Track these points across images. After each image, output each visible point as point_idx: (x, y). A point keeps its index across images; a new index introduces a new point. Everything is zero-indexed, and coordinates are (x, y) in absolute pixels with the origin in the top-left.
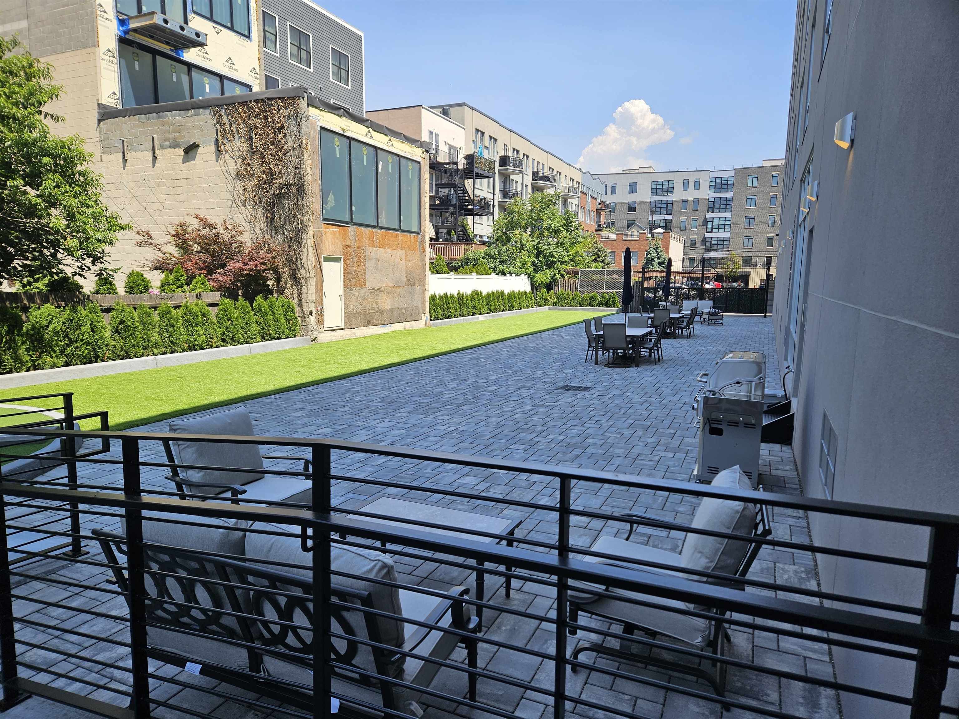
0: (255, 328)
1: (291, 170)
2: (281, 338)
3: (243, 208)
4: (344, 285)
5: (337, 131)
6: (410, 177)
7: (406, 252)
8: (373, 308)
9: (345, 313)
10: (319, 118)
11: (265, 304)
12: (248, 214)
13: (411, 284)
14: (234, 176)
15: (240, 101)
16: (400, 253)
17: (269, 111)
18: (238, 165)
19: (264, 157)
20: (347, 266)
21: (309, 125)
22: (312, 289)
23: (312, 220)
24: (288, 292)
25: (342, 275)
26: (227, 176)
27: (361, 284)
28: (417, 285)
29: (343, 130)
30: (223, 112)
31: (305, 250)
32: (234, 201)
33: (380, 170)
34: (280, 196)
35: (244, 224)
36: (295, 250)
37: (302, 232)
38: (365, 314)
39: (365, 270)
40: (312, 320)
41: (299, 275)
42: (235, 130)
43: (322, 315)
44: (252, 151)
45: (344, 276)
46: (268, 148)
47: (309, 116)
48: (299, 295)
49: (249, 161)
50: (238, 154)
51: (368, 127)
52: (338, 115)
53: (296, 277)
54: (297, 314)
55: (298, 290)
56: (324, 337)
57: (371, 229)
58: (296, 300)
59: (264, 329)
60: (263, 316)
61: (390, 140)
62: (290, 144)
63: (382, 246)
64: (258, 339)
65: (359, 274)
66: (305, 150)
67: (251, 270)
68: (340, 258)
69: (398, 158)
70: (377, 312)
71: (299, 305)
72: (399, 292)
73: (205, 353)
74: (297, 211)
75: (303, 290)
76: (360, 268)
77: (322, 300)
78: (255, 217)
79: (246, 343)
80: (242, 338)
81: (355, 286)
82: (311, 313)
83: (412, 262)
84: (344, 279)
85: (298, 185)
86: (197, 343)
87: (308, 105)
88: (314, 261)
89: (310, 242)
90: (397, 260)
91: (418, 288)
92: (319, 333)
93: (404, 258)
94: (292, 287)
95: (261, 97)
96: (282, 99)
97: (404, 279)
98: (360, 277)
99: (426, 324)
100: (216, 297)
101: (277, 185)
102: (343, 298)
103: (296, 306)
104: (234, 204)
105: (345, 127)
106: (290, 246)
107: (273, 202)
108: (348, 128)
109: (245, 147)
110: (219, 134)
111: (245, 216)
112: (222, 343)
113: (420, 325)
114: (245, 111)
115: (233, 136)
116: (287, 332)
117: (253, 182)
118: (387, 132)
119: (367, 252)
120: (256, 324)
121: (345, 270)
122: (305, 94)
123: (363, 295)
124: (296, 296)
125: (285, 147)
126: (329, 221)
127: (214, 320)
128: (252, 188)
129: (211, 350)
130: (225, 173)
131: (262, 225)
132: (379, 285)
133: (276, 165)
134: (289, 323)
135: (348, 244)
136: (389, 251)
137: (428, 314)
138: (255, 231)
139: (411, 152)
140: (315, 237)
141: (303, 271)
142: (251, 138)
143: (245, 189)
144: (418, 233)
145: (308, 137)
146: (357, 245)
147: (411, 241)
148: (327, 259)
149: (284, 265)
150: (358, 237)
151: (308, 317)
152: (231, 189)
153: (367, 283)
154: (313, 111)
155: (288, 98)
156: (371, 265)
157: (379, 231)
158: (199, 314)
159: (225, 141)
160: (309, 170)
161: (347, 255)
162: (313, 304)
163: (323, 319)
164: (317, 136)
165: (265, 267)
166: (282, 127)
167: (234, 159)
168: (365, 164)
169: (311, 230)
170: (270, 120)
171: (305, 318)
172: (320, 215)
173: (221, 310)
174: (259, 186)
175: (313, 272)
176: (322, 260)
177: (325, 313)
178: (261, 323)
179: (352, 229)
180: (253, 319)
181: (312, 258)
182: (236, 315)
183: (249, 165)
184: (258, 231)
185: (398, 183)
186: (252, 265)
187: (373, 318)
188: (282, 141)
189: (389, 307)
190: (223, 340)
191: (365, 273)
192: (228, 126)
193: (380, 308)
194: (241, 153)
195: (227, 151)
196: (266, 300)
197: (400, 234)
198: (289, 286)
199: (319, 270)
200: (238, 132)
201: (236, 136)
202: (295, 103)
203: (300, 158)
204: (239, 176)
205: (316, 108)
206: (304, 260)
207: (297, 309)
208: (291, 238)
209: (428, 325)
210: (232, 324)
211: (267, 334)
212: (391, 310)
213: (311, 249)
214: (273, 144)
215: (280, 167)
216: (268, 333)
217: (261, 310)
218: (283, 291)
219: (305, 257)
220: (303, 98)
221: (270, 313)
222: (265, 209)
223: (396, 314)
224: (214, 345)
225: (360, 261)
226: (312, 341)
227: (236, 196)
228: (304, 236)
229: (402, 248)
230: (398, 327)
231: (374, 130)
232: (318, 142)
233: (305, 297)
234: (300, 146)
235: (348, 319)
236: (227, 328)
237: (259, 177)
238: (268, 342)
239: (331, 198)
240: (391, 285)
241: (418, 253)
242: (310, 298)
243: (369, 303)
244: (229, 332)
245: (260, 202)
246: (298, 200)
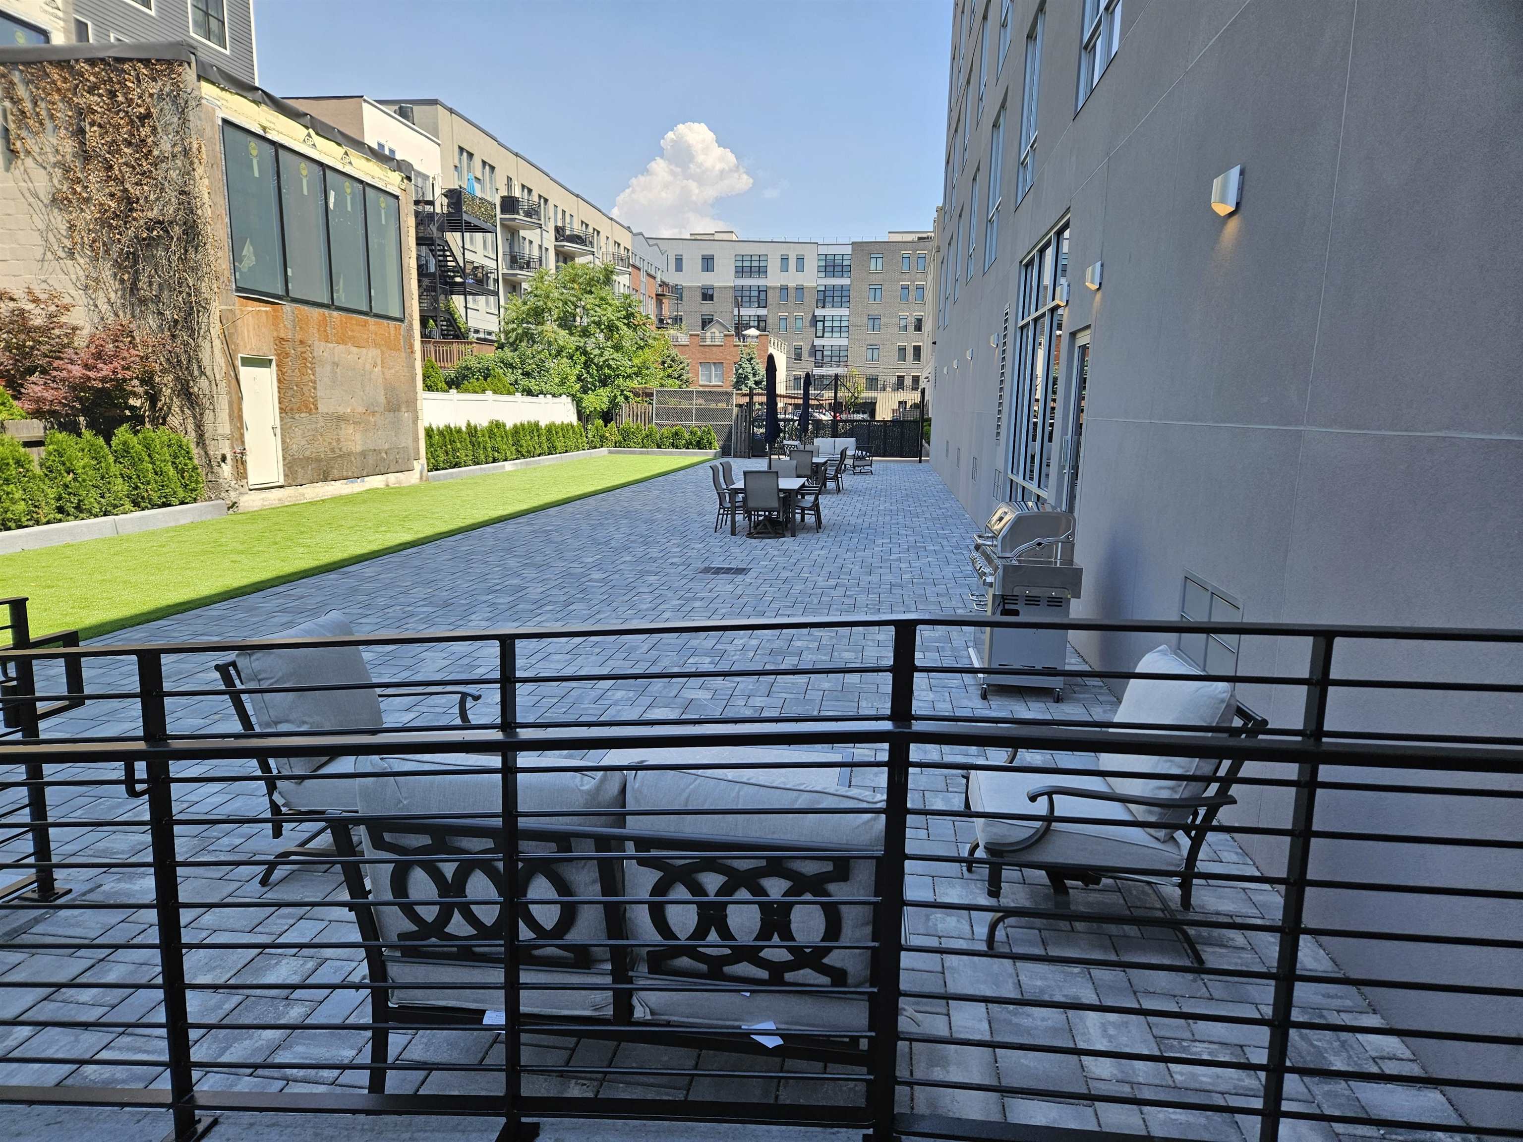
0: (120, 487)
1: (171, 194)
2: (170, 505)
3: (70, 263)
4: (280, 408)
5: (253, 130)
6: (383, 222)
7: (383, 353)
8: (333, 450)
9: (284, 459)
10: (219, 103)
11: (134, 441)
12: (81, 273)
13: (393, 407)
14: (46, 201)
15: (55, 58)
16: (372, 353)
17: (119, 83)
18: (55, 181)
19: (110, 168)
20: (283, 374)
21: (203, 115)
22: (224, 414)
23: (216, 290)
24: (174, 420)
25: (276, 390)
26: (31, 200)
27: (309, 407)
28: (403, 409)
29: (264, 129)
30: (16, 77)
31: (206, 345)
32: (49, 248)
33: (331, 205)
34: (150, 243)
35: (73, 292)
36: (185, 344)
37: (199, 312)
38: (318, 460)
39: (315, 382)
40: (226, 470)
41: (196, 389)
42: (44, 113)
43: (243, 463)
44: (86, 156)
45: (279, 392)
46: (119, 151)
47: (201, 98)
48: (199, 427)
49: (79, 175)
50: (53, 160)
51: (307, 128)
52: (254, 101)
53: (191, 394)
54: (196, 462)
55: (195, 417)
56: (250, 501)
57: (321, 310)
58: (192, 435)
59: (136, 488)
60: (133, 465)
61: (346, 153)
62: (166, 145)
63: (342, 341)
64: (128, 506)
65: (305, 389)
66: (196, 161)
67: (104, 380)
68: (271, 361)
69: (361, 186)
70: (340, 456)
71: (198, 444)
72: (375, 422)
73: (29, 534)
74: (185, 271)
75: (205, 417)
76: (306, 378)
77: (242, 435)
78: (97, 280)
79: (105, 515)
80: (96, 505)
81: (300, 410)
82: (224, 458)
83: (393, 371)
84: (280, 398)
85: (185, 224)
86: (9, 515)
87: (199, 78)
88: (223, 365)
89: (216, 330)
90: (368, 367)
91: (406, 416)
92: (241, 493)
93: (379, 362)
94: (183, 411)
95: (101, 55)
96: (146, 62)
97: (382, 399)
98: (307, 394)
99: (421, 478)
100: (35, 429)
101: (142, 222)
102: (278, 431)
103: (192, 446)
104: (49, 254)
105: (266, 124)
106: (173, 336)
107: (134, 254)
108: (272, 126)
109: (69, 147)
110: (10, 117)
111: (74, 277)
112: (59, 516)
113: (412, 478)
114: (66, 78)
115: (42, 124)
116: (181, 493)
117: (89, 214)
118: (340, 139)
119: (316, 349)
120: (120, 480)
121: (279, 381)
122: (193, 57)
123: (314, 426)
124: (191, 427)
125: (156, 153)
126: (247, 293)
127: (38, 471)
128: (87, 224)
129: (36, 528)
130: (28, 195)
131: (112, 296)
132: (341, 410)
133: (136, 184)
134: (183, 478)
135: (282, 336)
136: (355, 350)
137: (423, 461)
138: (96, 306)
139: (383, 177)
140: (224, 322)
141: (203, 382)
142: (82, 131)
143: (72, 227)
144: (401, 320)
145: (202, 136)
146: (298, 337)
147: (389, 333)
148: (247, 362)
149: (164, 371)
150: (300, 323)
151: (219, 466)
152: (41, 226)
153: (319, 406)
154: (207, 90)
155: (157, 60)
156: (323, 373)
157: (335, 314)
158: (11, 461)
159: (24, 133)
160: (206, 196)
161: (283, 356)
162: (227, 442)
163: (245, 469)
164: (218, 136)
165: (130, 373)
166: (148, 115)
167: (45, 168)
168: (305, 192)
169: (216, 308)
170: (120, 98)
171: (212, 467)
172: (229, 281)
173: (50, 454)
174: (103, 222)
175: (223, 384)
176: (238, 363)
177: (249, 459)
178: (131, 478)
179: (288, 308)
180: (115, 469)
181: (220, 360)
182: (82, 463)
183: (79, 181)
184: (104, 307)
185: (364, 232)
186: (106, 370)
187: (332, 468)
188: (149, 141)
189: (359, 449)
190: (60, 510)
191: (315, 388)
192: (28, 105)
193: (344, 449)
194: (59, 158)
195: (28, 153)
196: (136, 433)
197: (371, 320)
198: (175, 409)
199: (234, 382)
200: (52, 117)
201: (49, 125)
202: (172, 71)
203: (188, 174)
204: (58, 201)
205: (213, 83)
206: (206, 362)
207: (195, 451)
208: (176, 322)
209: (424, 478)
210: (75, 479)
211: (143, 498)
212: (364, 454)
213: (217, 343)
214: (129, 144)
215: (146, 188)
216: (145, 494)
217: (129, 453)
218: (164, 419)
219: (207, 356)
220: (189, 64)
221: (147, 459)
222: (117, 264)
223: (371, 460)
224: (45, 520)
225: (306, 367)
226: (229, 508)
227: (52, 239)
228: (203, 319)
229: (376, 345)
230: (376, 482)
231: (317, 134)
232: (219, 147)
233: (211, 430)
234: (186, 152)
235: (289, 468)
236: (66, 486)
237: (101, 204)
238: (146, 512)
239: (248, 250)
240: (361, 410)
241: (403, 355)
242: (220, 431)
243: (324, 440)
244: (70, 494)
245: (107, 252)
246: (186, 251)
